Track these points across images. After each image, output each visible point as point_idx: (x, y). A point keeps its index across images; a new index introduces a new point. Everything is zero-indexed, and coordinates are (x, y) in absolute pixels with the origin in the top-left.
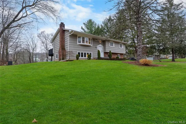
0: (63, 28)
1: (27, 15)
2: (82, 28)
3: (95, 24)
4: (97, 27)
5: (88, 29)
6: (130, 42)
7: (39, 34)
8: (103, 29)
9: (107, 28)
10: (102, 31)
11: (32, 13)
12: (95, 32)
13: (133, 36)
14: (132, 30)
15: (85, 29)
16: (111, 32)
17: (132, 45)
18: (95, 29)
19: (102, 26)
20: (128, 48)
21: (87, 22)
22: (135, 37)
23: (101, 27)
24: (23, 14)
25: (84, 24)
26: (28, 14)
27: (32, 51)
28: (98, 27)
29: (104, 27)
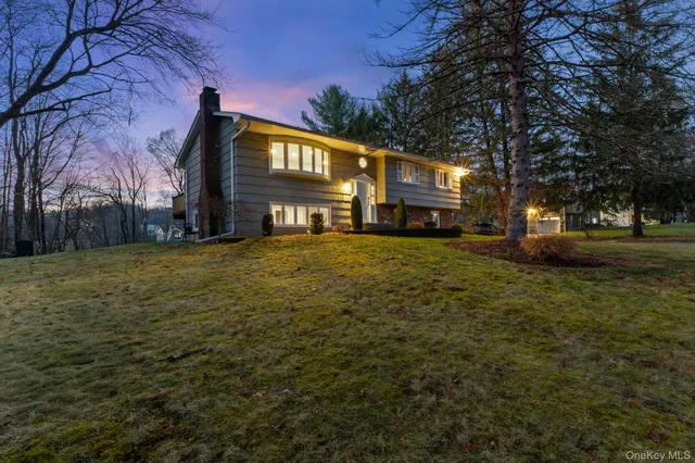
0: (212, 108)
1: (91, 66)
2: (305, 118)
3: (353, 105)
4: (357, 112)
5: (326, 119)
6: (478, 166)
7: (155, 141)
8: (380, 120)
9: (395, 117)
10: (376, 127)
11: (112, 60)
12: (350, 130)
13: (488, 144)
14: (485, 122)
15: (314, 120)
16: (408, 131)
17: (484, 176)
18: (351, 121)
19: (374, 108)
20: (471, 187)
21: (322, 95)
22: (494, 145)
23: (371, 113)
24: (74, 62)
25: (313, 102)
26: (94, 64)
27: (130, 202)
28: (363, 113)
29: (384, 113)
